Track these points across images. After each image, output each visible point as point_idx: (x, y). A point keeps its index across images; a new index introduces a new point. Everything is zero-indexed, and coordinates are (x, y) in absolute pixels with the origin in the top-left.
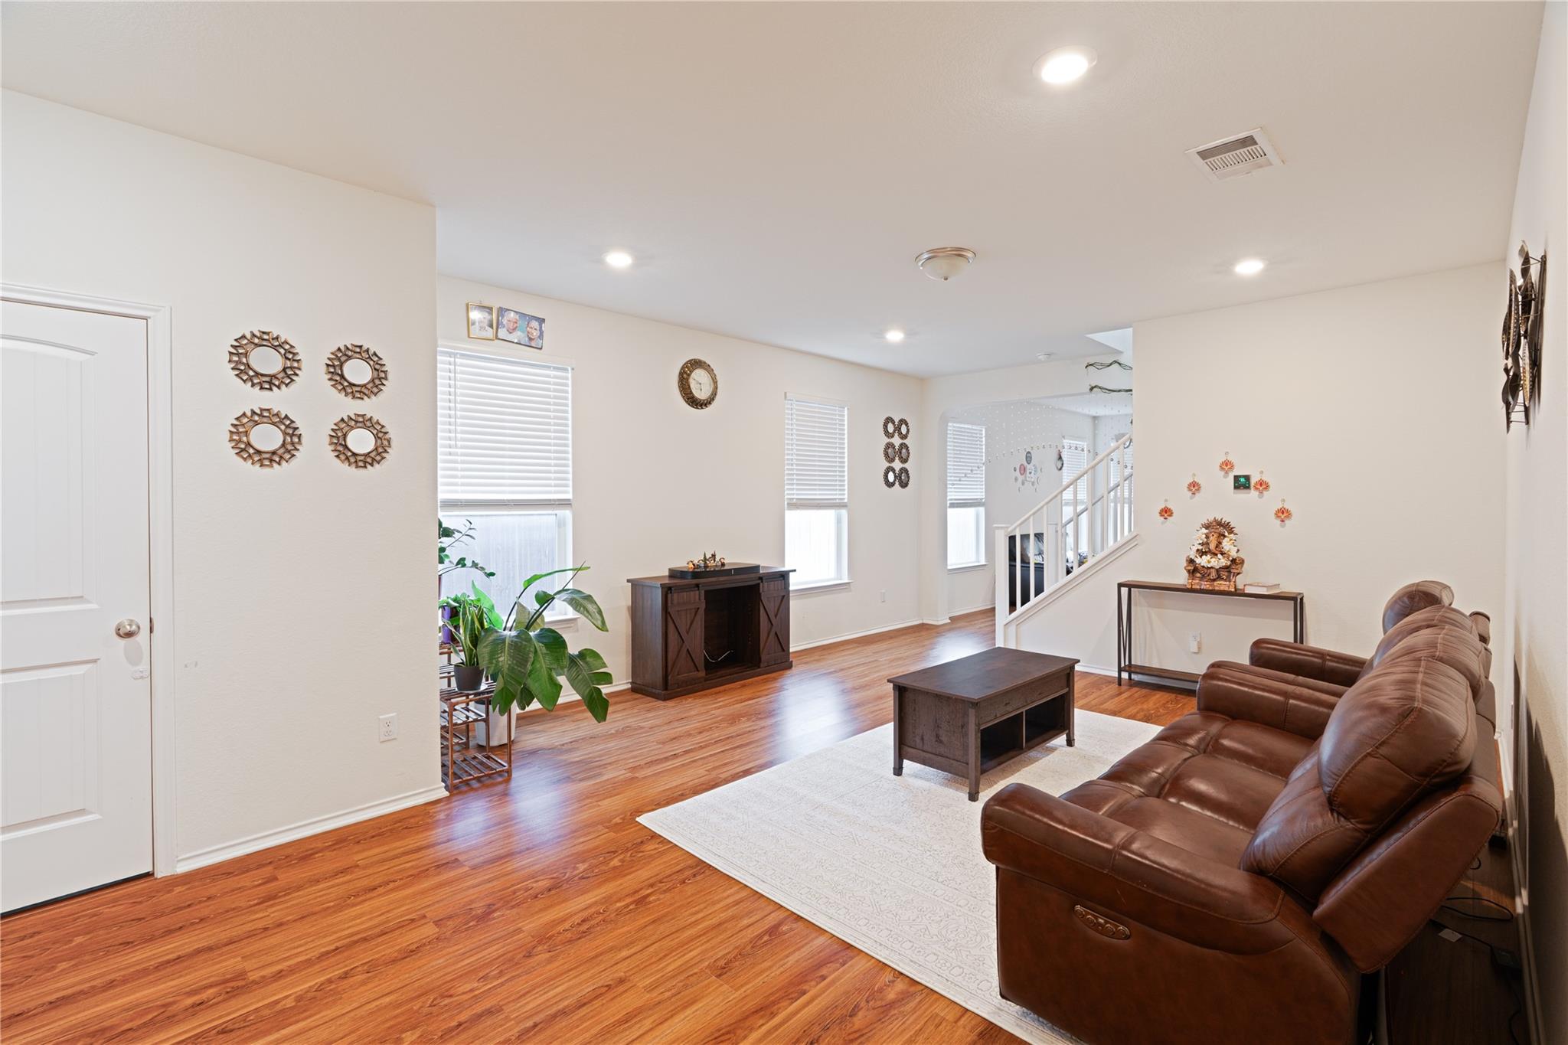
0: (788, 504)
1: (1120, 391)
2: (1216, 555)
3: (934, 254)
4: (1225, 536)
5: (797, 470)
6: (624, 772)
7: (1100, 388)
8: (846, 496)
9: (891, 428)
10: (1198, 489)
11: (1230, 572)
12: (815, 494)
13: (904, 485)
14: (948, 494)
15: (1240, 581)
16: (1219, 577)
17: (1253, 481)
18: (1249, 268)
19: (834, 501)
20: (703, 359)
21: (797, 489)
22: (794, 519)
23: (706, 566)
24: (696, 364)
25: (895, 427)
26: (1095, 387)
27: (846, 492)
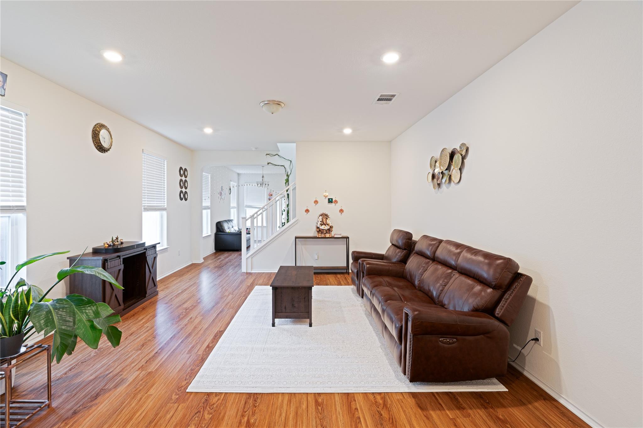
0: (144, 208)
1: (279, 166)
2: (326, 225)
3: (269, 103)
4: (327, 219)
5: (147, 191)
6: (138, 372)
7: (271, 163)
8: (166, 205)
9: (182, 172)
10: (317, 203)
11: (330, 231)
12: (154, 203)
13: (186, 200)
14: (203, 204)
15: (333, 234)
16: (327, 233)
17: (333, 200)
18: (348, 131)
19: (161, 207)
20: (106, 124)
21: (147, 201)
22: (146, 215)
23: (114, 245)
24: (102, 126)
25: (183, 172)
26: (270, 163)
27: (166, 202)
